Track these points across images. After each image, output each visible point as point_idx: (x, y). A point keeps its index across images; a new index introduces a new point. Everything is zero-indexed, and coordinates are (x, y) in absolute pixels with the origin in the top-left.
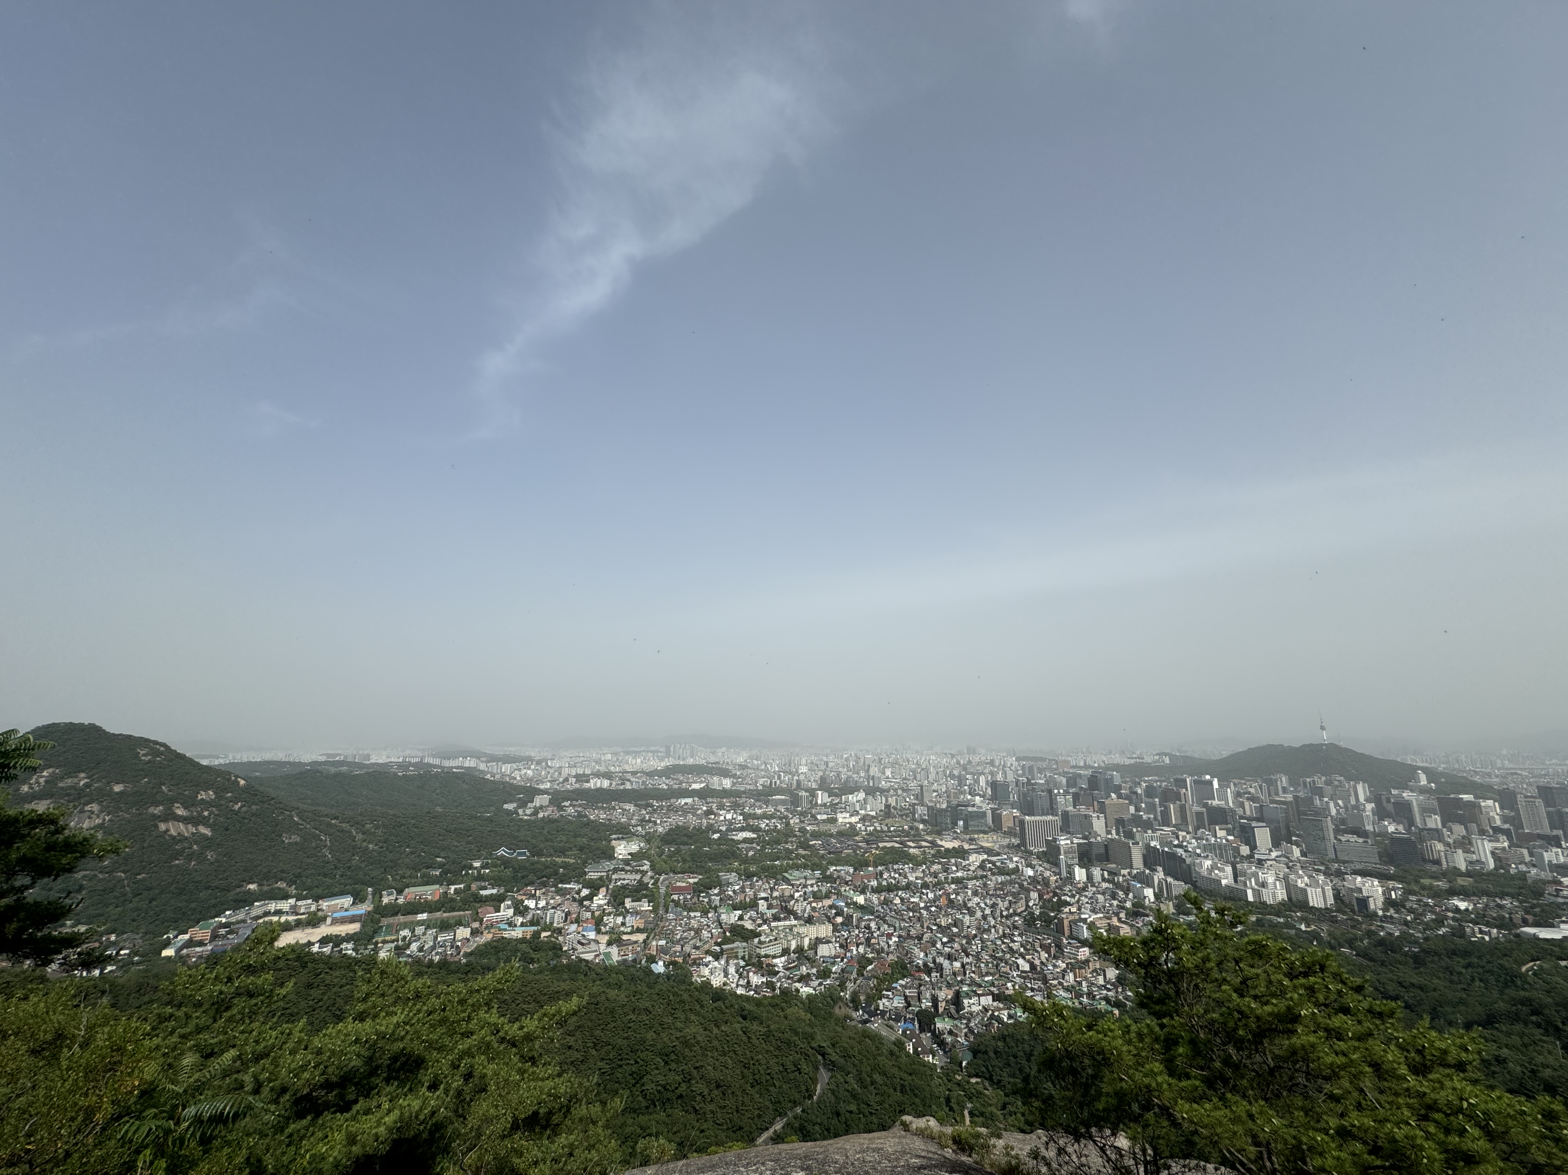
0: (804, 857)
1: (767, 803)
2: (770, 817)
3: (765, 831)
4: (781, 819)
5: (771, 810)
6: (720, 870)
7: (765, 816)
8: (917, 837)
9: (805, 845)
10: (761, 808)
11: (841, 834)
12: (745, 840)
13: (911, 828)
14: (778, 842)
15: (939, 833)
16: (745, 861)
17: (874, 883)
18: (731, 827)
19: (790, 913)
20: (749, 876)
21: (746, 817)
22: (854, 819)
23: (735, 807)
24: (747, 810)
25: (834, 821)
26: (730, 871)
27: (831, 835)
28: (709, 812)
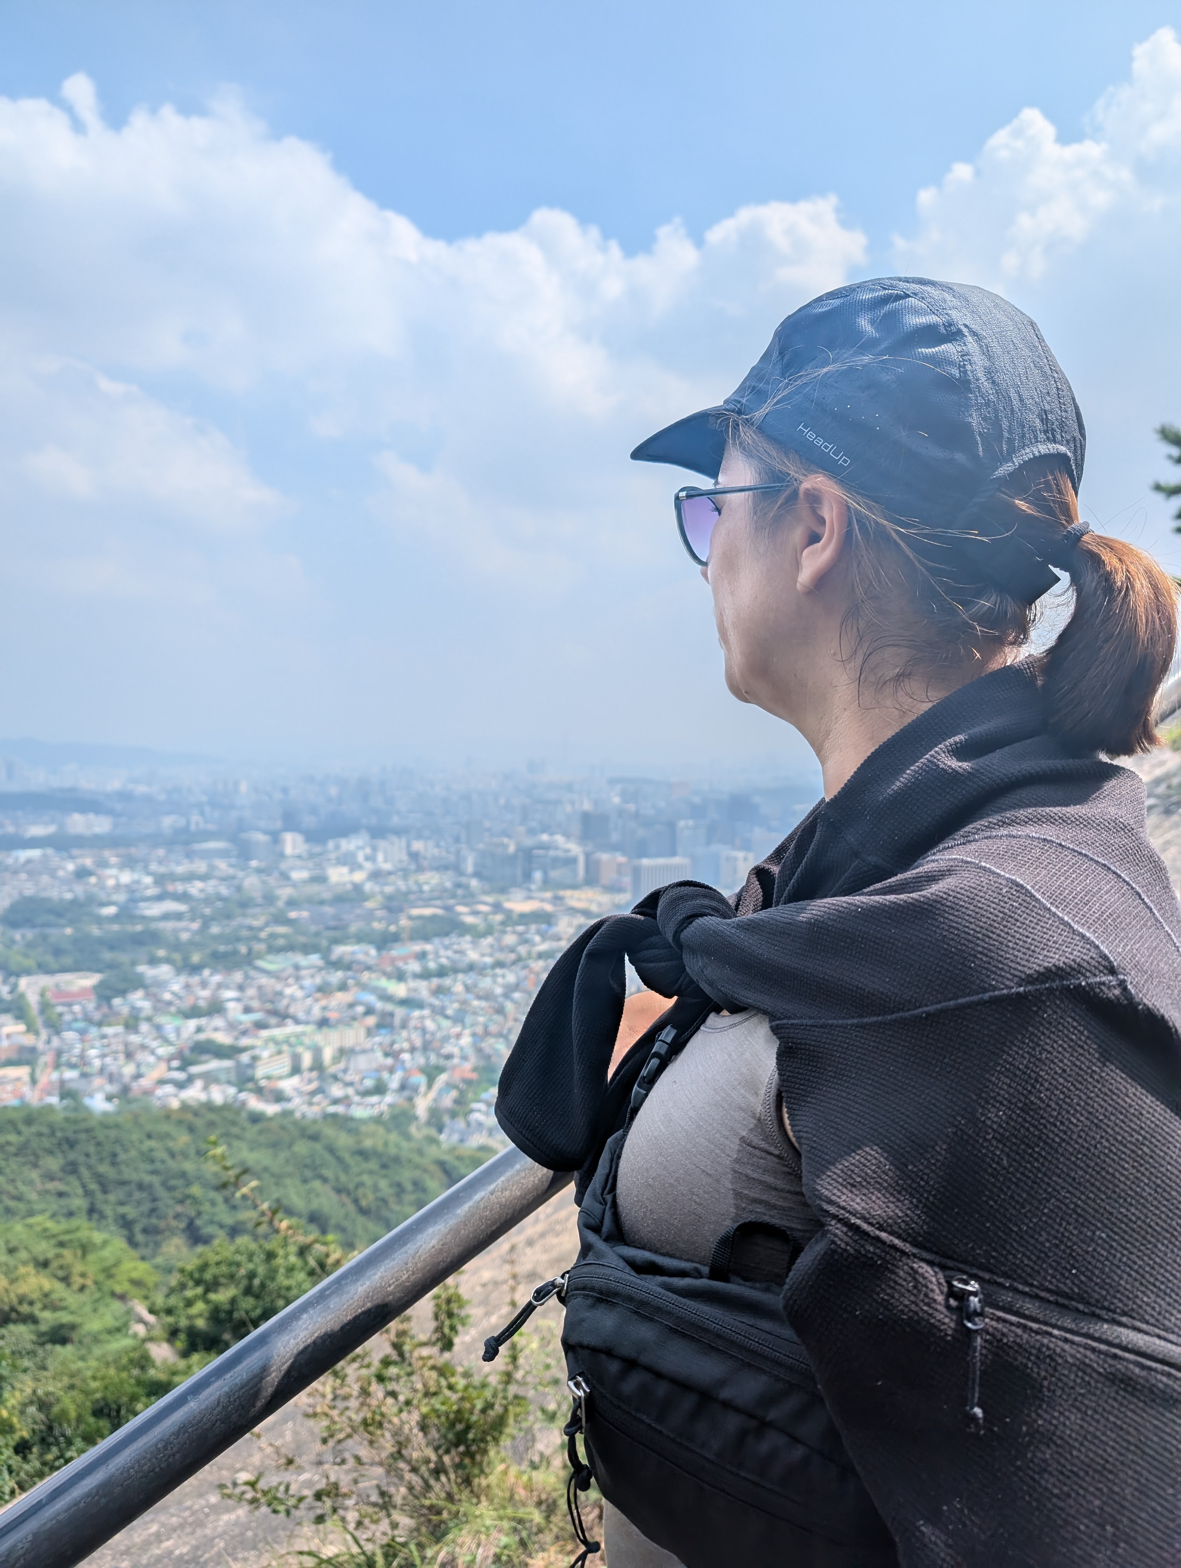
0: (283, 936)
1: (190, 855)
2: (203, 878)
3: (198, 900)
4: (223, 879)
5: (201, 867)
6: (134, 963)
7: (190, 877)
8: (469, 898)
9: (280, 919)
10: (178, 863)
11: (340, 899)
12: (166, 917)
13: (458, 885)
14: (229, 916)
15: (503, 890)
16: (177, 946)
17: (414, 966)
18: (134, 896)
19: (283, 1016)
20: (195, 969)
21: (160, 879)
22: (359, 877)
23: (129, 863)
24: (154, 867)
25: (320, 879)
26: (153, 961)
27: (322, 903)
28: (82, 874)
